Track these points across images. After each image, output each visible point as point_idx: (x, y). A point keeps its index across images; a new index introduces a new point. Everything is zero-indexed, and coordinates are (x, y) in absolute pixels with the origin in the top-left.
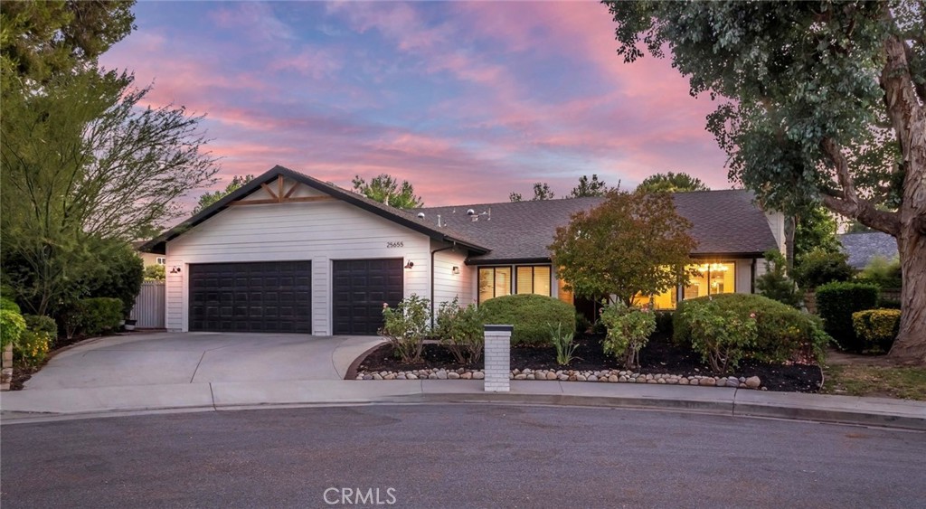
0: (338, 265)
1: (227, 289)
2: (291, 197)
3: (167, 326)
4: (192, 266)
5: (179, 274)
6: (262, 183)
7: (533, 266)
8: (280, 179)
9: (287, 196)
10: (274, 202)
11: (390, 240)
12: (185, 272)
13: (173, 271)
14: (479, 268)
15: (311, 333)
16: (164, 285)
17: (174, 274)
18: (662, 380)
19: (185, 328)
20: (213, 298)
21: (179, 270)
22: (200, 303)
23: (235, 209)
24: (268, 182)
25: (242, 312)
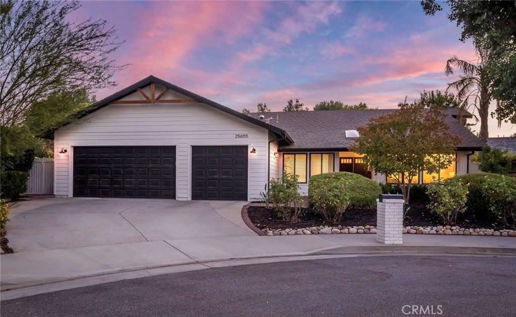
0: (196, 149)
1: (106, 165)
2: (161, 99)
3: (55, 193)
4: (76, 149)
5: (66, 154)
6: (138, 88)
7: (322, 154)
8: (153, 86)
9: (158, 98)
10: (147, 102)
11: (237, 133)
12: (71, 153)
13: (62, 152)
14: (284, 154)
15: (174, 198)
16: (53, 162)
17: (62, 154)
18: (481, 233)
19: (71, 194)
20: (94, 172)
21: (66, 151)
22: (83, 176)
23: (113, 107)
24: (142, 88)
25: (118, 183)
